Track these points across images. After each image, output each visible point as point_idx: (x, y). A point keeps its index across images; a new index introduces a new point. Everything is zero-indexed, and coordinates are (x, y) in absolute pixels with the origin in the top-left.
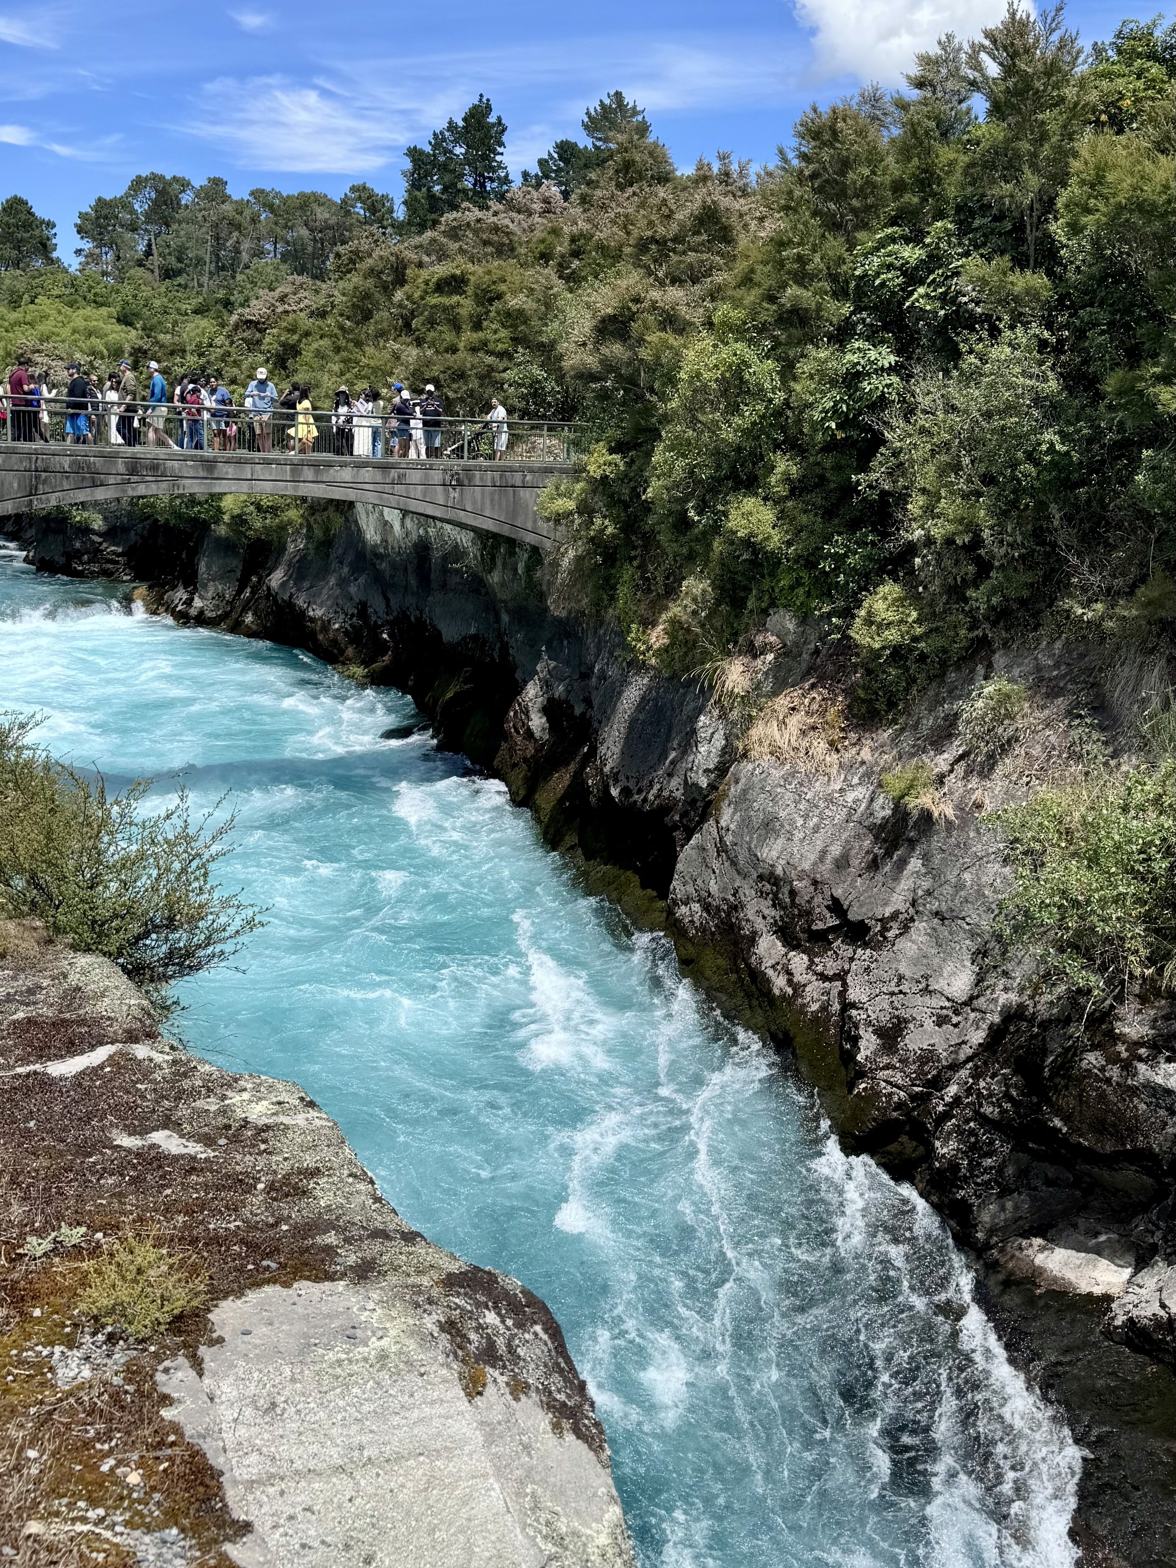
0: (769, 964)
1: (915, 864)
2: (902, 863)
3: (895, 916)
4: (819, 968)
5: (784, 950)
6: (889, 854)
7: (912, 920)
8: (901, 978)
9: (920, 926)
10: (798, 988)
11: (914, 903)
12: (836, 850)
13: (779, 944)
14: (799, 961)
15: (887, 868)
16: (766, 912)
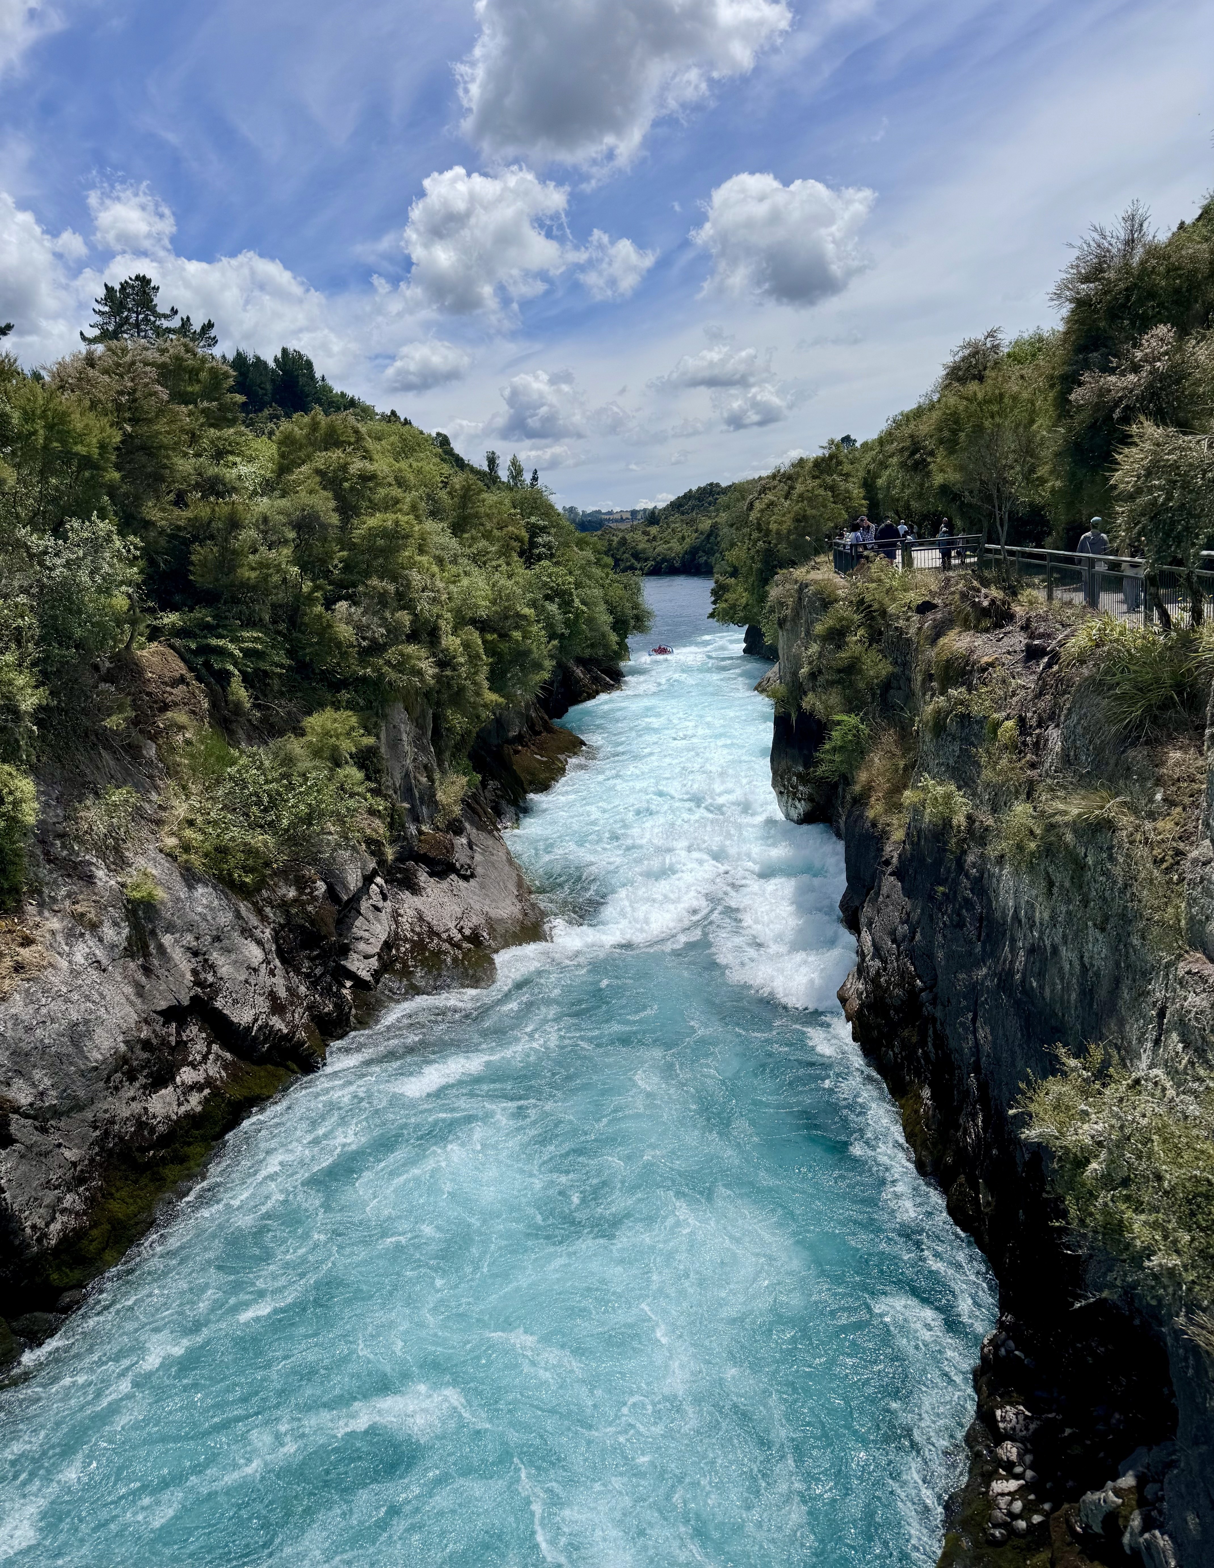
0: (175, 1108)
1: (167, 940)
2: (161, 948)
3: (195, 972)
4: (199, 1058)
5: (170, 1088)
6: (147, 955)
7: (206, 960)
8: (246, 981)
9: (215, 956)
10: (209, 1082)
11: (196, 954)
12: (129, 990)
13: (163, 1091)
14: (187, 1075)
15: (156, 962)
16: (131, 1094)
